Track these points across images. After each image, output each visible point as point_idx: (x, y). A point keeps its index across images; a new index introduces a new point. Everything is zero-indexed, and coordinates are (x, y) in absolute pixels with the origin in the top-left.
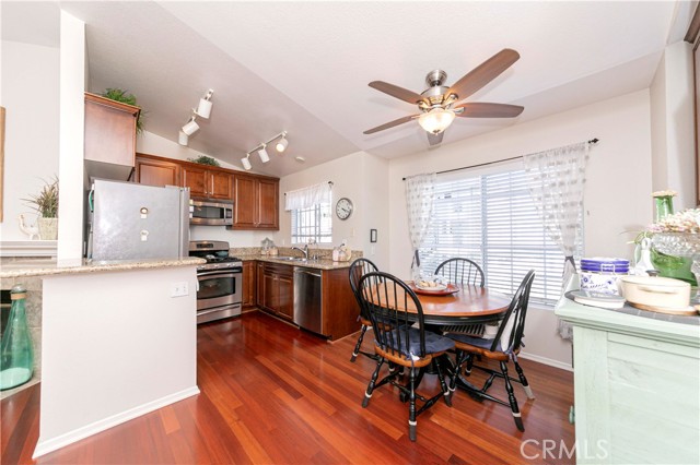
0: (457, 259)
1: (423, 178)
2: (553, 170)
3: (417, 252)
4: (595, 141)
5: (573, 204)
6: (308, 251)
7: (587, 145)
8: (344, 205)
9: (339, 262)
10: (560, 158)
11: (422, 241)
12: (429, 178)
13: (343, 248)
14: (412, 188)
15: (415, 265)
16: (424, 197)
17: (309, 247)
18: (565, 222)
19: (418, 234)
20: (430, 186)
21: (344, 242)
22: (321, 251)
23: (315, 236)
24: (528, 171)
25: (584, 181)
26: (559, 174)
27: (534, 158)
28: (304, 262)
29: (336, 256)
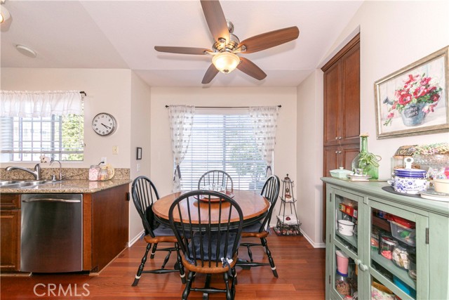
0: (214, 171)
1: (185, 109)
2: (263, 118)
3: (178, 167)
4: (280, 106)
5: (272, 138)
6: (41, 171)
7: (277, 108)
8: (106, 120)
9: (99, 181)
10: (266, 112)
11: (183, 158)
12: (189, 110)
13: (103, 167)
14: (175, 115)
15: (177, 178)
16: (184, 124)
17: (42, 166)
18: (268, 148)
19: (180, 152)
20: (190, 116)
21: (105, 159)
22: (66, 170)
23: (53, 153)
24: (251, 116)
25: (276, 126)
26: (266, 121)
27: (254, 110)
28: (36, 187)
29: (93, 175)
